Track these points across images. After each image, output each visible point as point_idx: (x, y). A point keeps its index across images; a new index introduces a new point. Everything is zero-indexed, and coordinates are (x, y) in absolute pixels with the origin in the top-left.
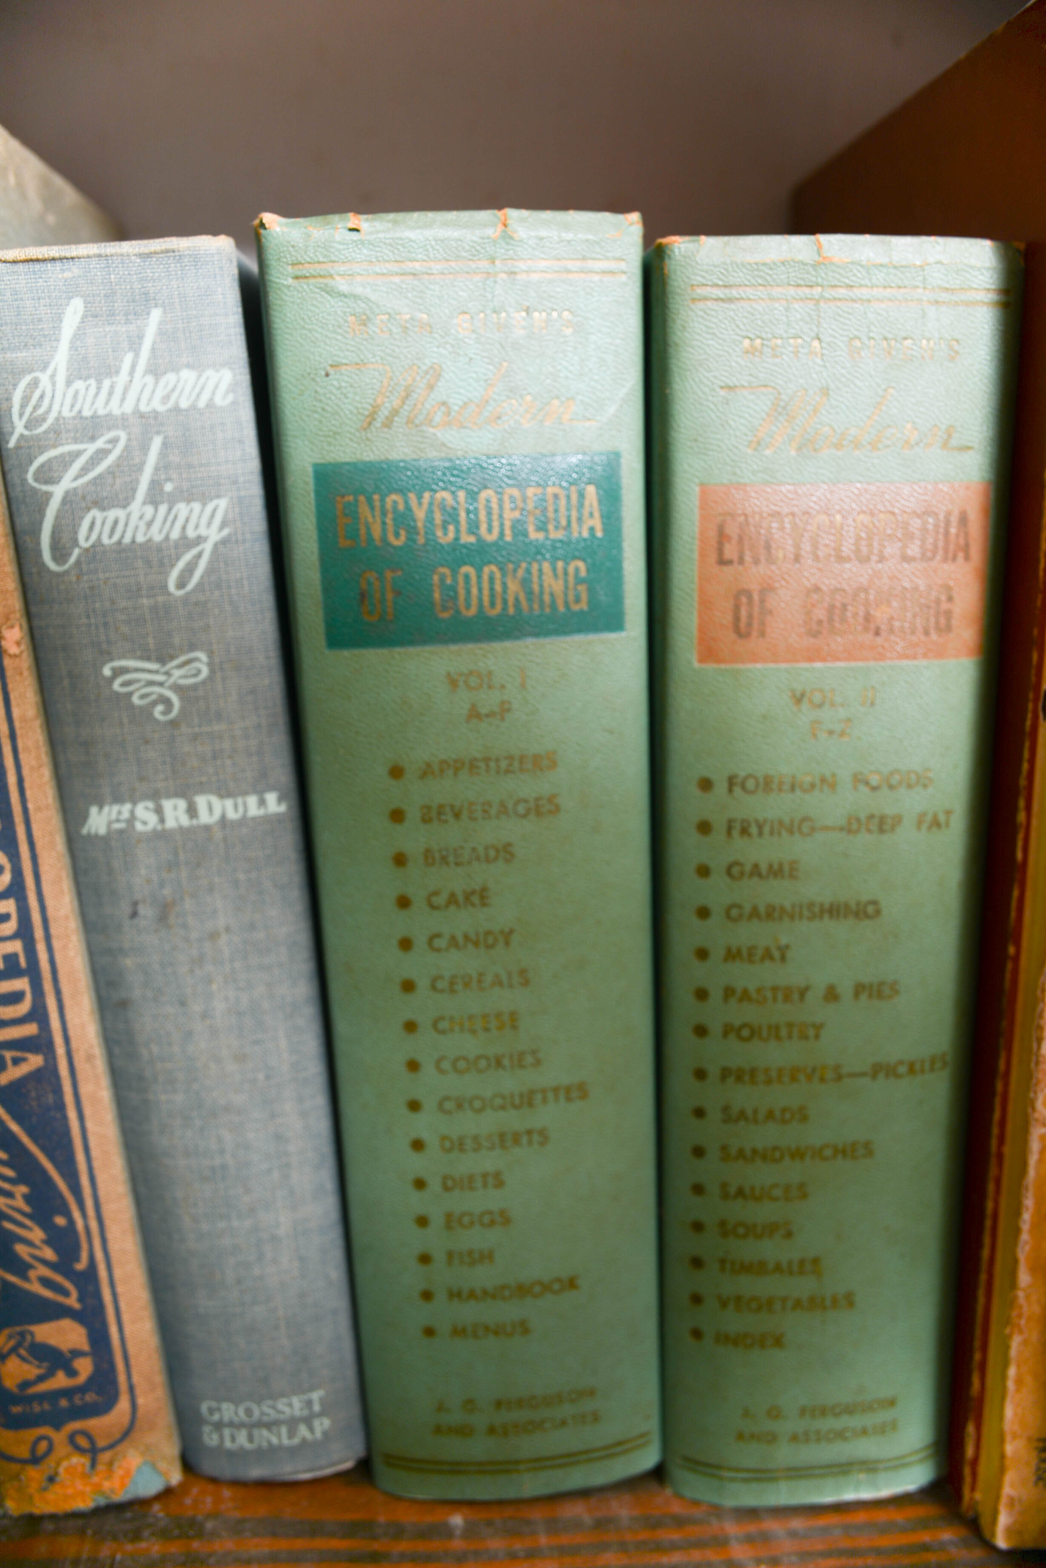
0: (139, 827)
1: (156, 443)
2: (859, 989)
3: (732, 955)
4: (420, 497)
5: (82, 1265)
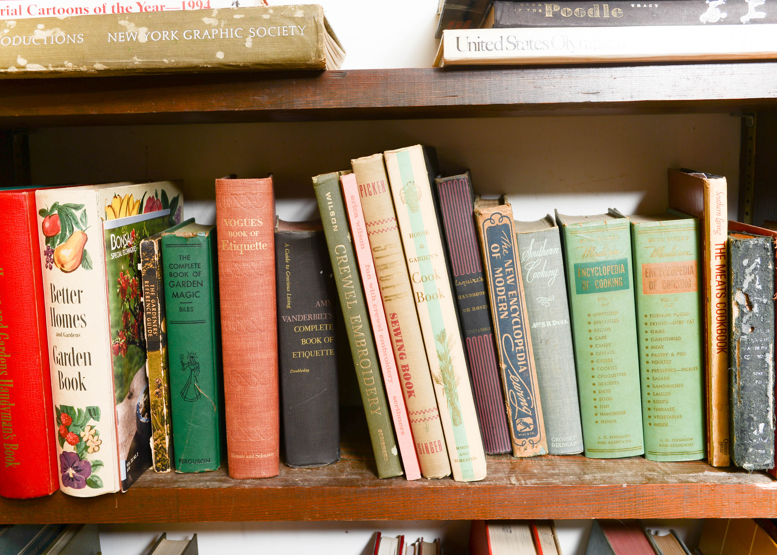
0: (542, 326)
1: (546, 260)
2: (678, 354)
3: (653, 347)
4: (592, 268)
5: (532, 407)
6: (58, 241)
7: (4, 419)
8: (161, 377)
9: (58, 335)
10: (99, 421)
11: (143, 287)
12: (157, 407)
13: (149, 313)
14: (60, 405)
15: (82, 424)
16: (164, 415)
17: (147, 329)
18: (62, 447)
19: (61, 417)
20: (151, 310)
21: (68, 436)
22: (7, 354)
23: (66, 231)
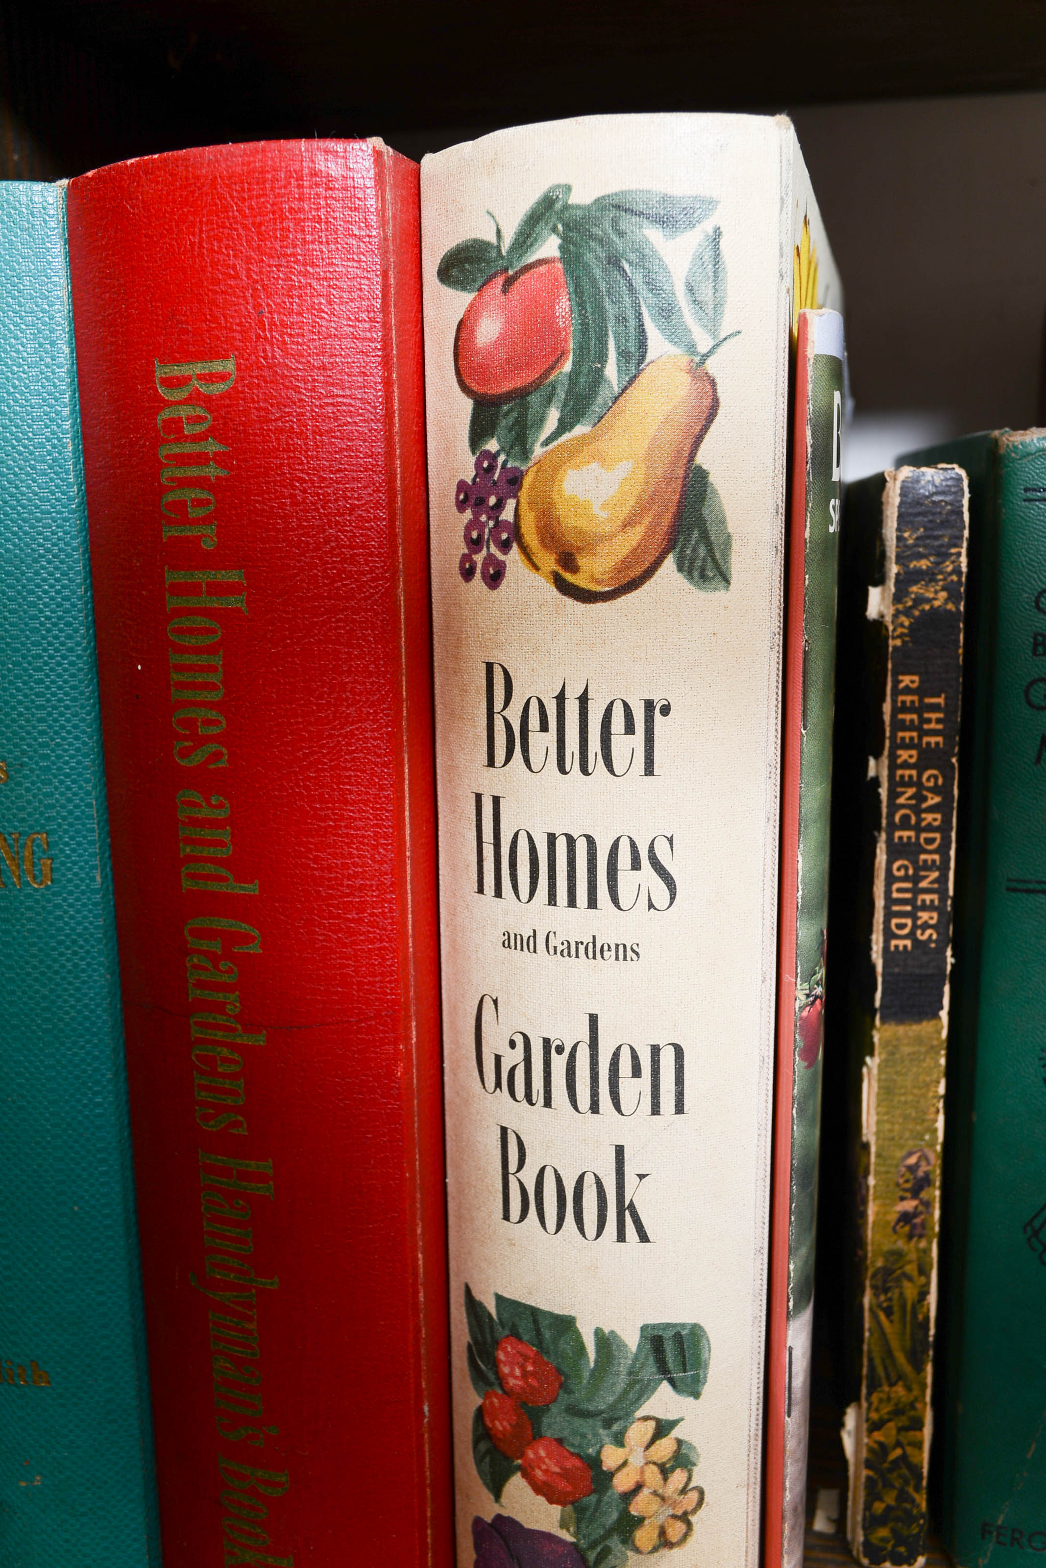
6: (553, 417)
7: (221, 1346)
8: (932, 1145)
9: (511, 941)
10: (696, 1395)
11: (887, 707)
12: (898, 1280)
13: (905, 834)
14: (499, 1299)
15: (612, 1407)
16: (927, 1318)
17: (889, 915)
18: (497, 1494)
19: (501, 1356)
20: (919, 820)
21: (531, 1454)
22: (250, 1028)
23: (602, 358)
